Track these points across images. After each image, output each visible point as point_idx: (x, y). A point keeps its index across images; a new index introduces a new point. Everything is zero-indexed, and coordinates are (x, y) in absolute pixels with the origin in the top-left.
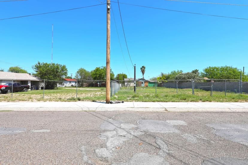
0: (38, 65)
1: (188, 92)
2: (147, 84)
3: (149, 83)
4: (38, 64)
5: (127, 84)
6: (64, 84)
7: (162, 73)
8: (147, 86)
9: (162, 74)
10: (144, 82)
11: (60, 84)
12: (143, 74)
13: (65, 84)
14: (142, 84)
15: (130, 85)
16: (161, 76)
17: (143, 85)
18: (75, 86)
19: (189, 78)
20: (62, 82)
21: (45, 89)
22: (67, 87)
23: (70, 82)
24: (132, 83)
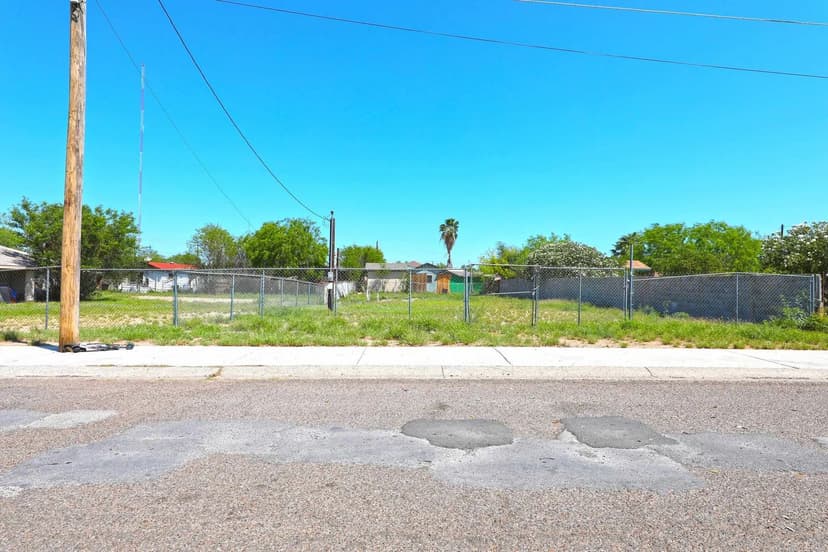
0: (24, 212)
1: (552, 311)
2: (447, 284)
3: (452, 280)
4: (20, 207)
5: (376, 283)
6: (147, 281)
7: (500, 242)
8: (445, 291)
9: (502, 249)
10: (434, 276)
11: (132, 281)
12: (449, 249)
13: (152, 284)
14: (428, 285)
15: (384, 288)
16: (496, 256)
17: (431, 287)
18: (187, 288)
19: (569, 263)
20: (141, 274)
21: (50, 300)
22: (158, 293)
23: (171, 275)
24: (391, 280)
